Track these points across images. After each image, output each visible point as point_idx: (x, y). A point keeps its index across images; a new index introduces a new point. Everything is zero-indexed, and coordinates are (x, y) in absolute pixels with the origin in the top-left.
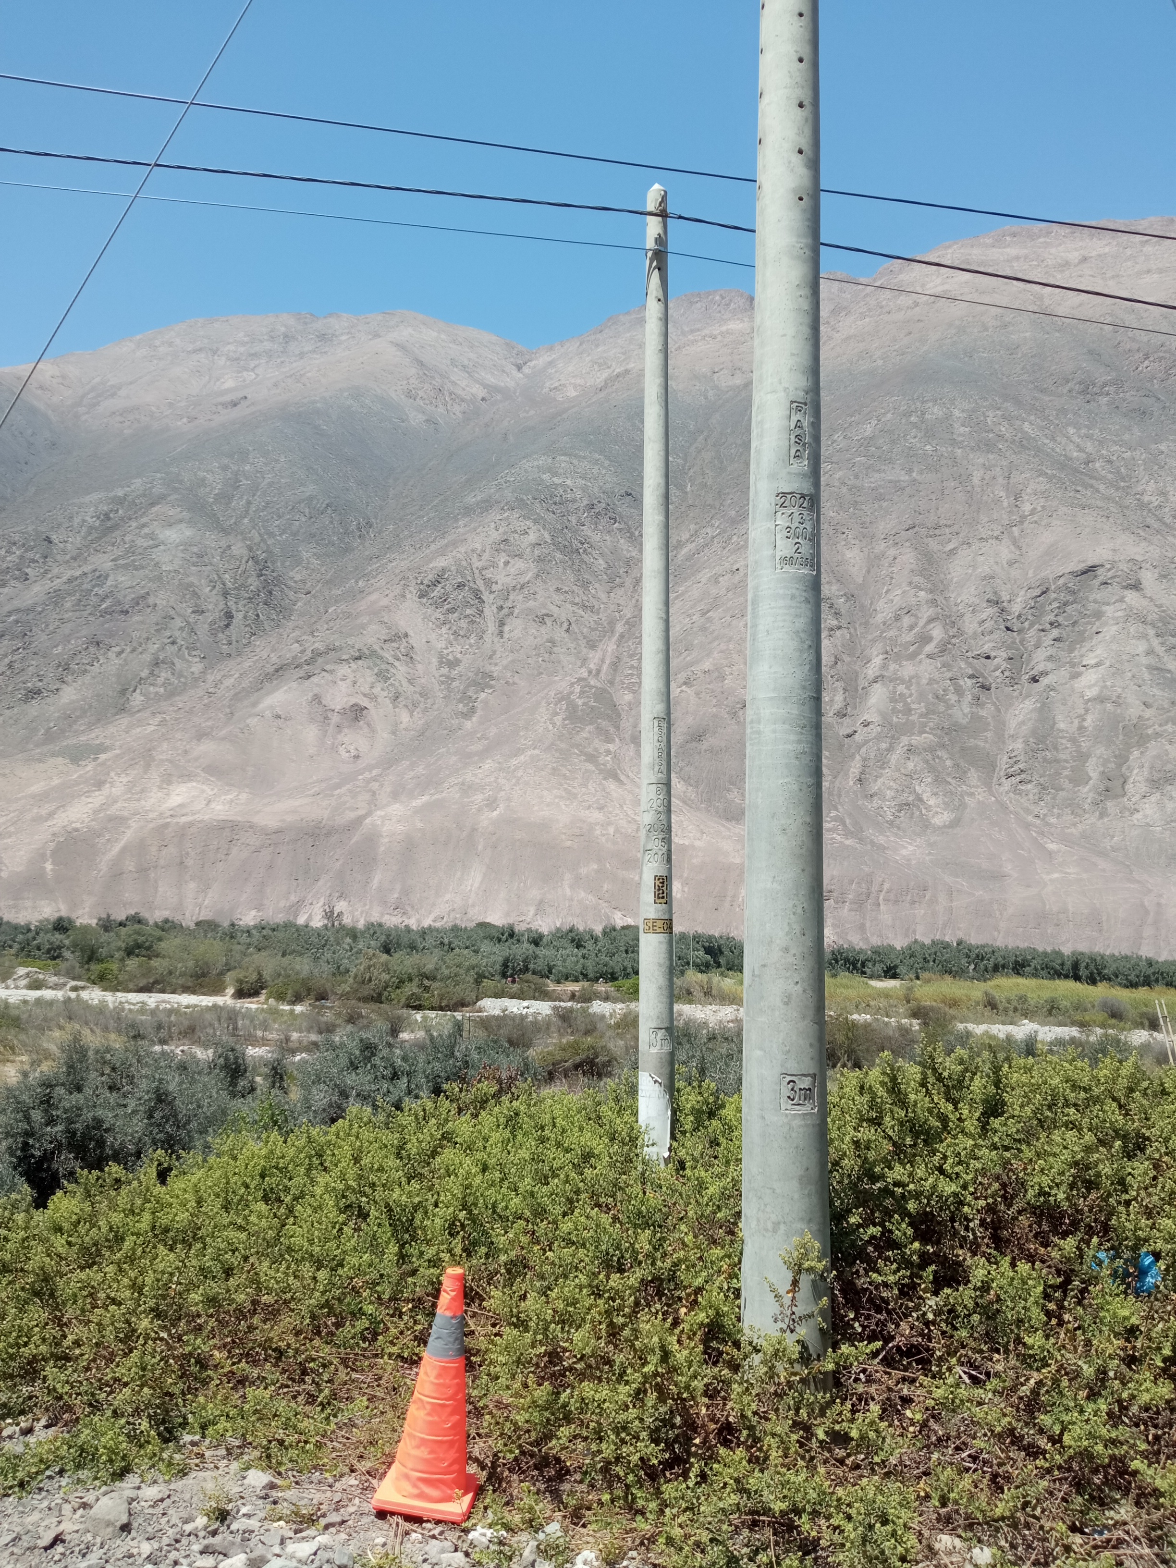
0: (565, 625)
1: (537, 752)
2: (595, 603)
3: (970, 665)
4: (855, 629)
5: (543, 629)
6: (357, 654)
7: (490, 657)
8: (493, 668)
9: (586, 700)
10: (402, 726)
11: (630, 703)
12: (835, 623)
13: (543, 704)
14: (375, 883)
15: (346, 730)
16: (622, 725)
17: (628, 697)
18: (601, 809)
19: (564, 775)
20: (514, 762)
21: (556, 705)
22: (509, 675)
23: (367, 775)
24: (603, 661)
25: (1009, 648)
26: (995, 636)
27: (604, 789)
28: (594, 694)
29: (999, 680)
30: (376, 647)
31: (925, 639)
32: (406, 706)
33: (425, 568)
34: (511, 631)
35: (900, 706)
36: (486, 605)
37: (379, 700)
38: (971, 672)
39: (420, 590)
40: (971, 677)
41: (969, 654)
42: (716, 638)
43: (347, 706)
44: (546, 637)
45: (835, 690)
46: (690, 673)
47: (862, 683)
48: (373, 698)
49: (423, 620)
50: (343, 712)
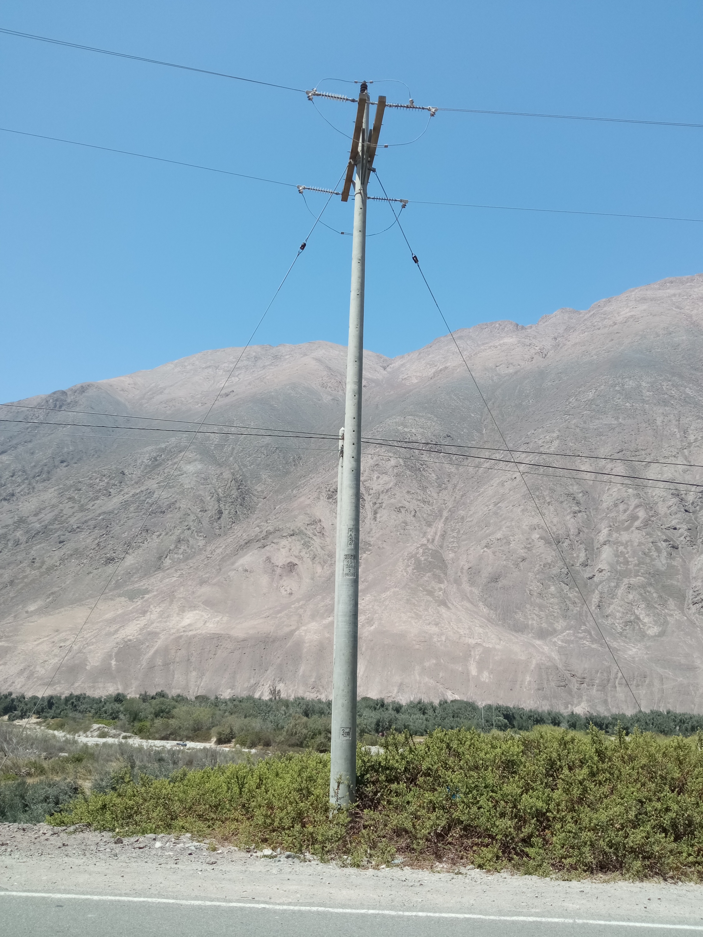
0: (413, 512)
1: (397, 589)
2: (430, 499)
3: (664, 533)
4: (590, 513)
5: (400, 516)
6: (292, 533)
7: (369, 533)
8: (371, 539)
9: (426, 557)
10: (317, 575)
11: (453, 559)
12: (577, 508)
13: (401, 560)
14: (301, 672)
15: (285, 578)
16: (448, 573)
17: (452, 555)
18: (437, 624)
19: (414, 604)
20: (384, 595)
21: (408, 560)
22: (380, 543)
23: (297, 605)
24: (436, 533)
25: (688, 523)
26: (679, 515)
27: (438, 612)
28: (431, 554)
29: (683, 543)
30: (303, 528)
31: (635, 518)
32: (320, 563)
33: (331, 482)
34: (381, 517)
35: (621, 559)
36: (366, 502)
37: (304, 559)
38: (665, 538)
39: (328, 494)
40: (666, 541)
41: (663, 527)
42: (504, 519)
43: (286, 563)
44: (401, 520)
45: (580, 549)
46: (488, 540)
47: (596, 545)
48: (301, 558)
49: (330, 512)
50: (283, 567)
